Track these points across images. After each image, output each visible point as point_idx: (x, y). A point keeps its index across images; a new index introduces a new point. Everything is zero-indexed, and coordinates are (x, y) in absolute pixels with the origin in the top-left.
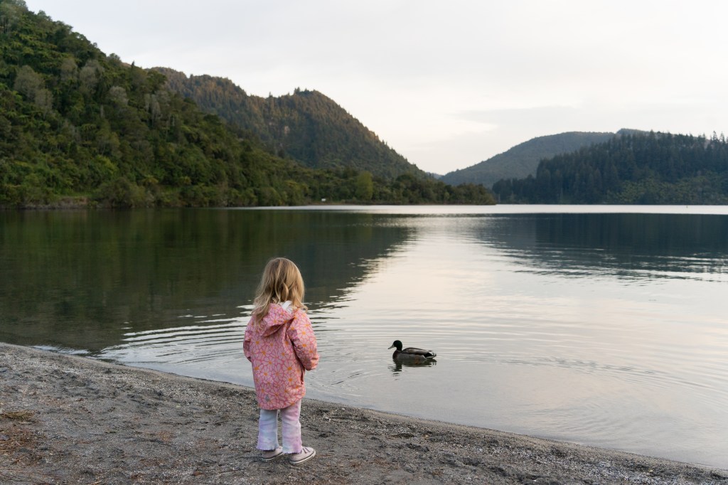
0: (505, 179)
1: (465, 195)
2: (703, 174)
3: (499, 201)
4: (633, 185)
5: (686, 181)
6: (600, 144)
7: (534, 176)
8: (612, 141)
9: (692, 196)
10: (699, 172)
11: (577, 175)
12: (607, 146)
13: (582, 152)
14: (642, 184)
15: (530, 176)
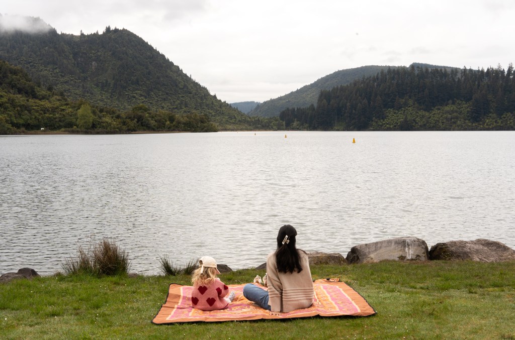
0: (290, 108)
1: (184, 124)
2: (453, 103)
3: (284, 127)
4: (395, 113)
5: (439, 109)
6: (370, 77)
7: (316, 105)
8: (380, 75)
9: (443, 123)
10: (450, 101)
11: (348, 104)
12: (376, 79)
13: (355, 84)
14: (402, 112)
15: (313, 105)
